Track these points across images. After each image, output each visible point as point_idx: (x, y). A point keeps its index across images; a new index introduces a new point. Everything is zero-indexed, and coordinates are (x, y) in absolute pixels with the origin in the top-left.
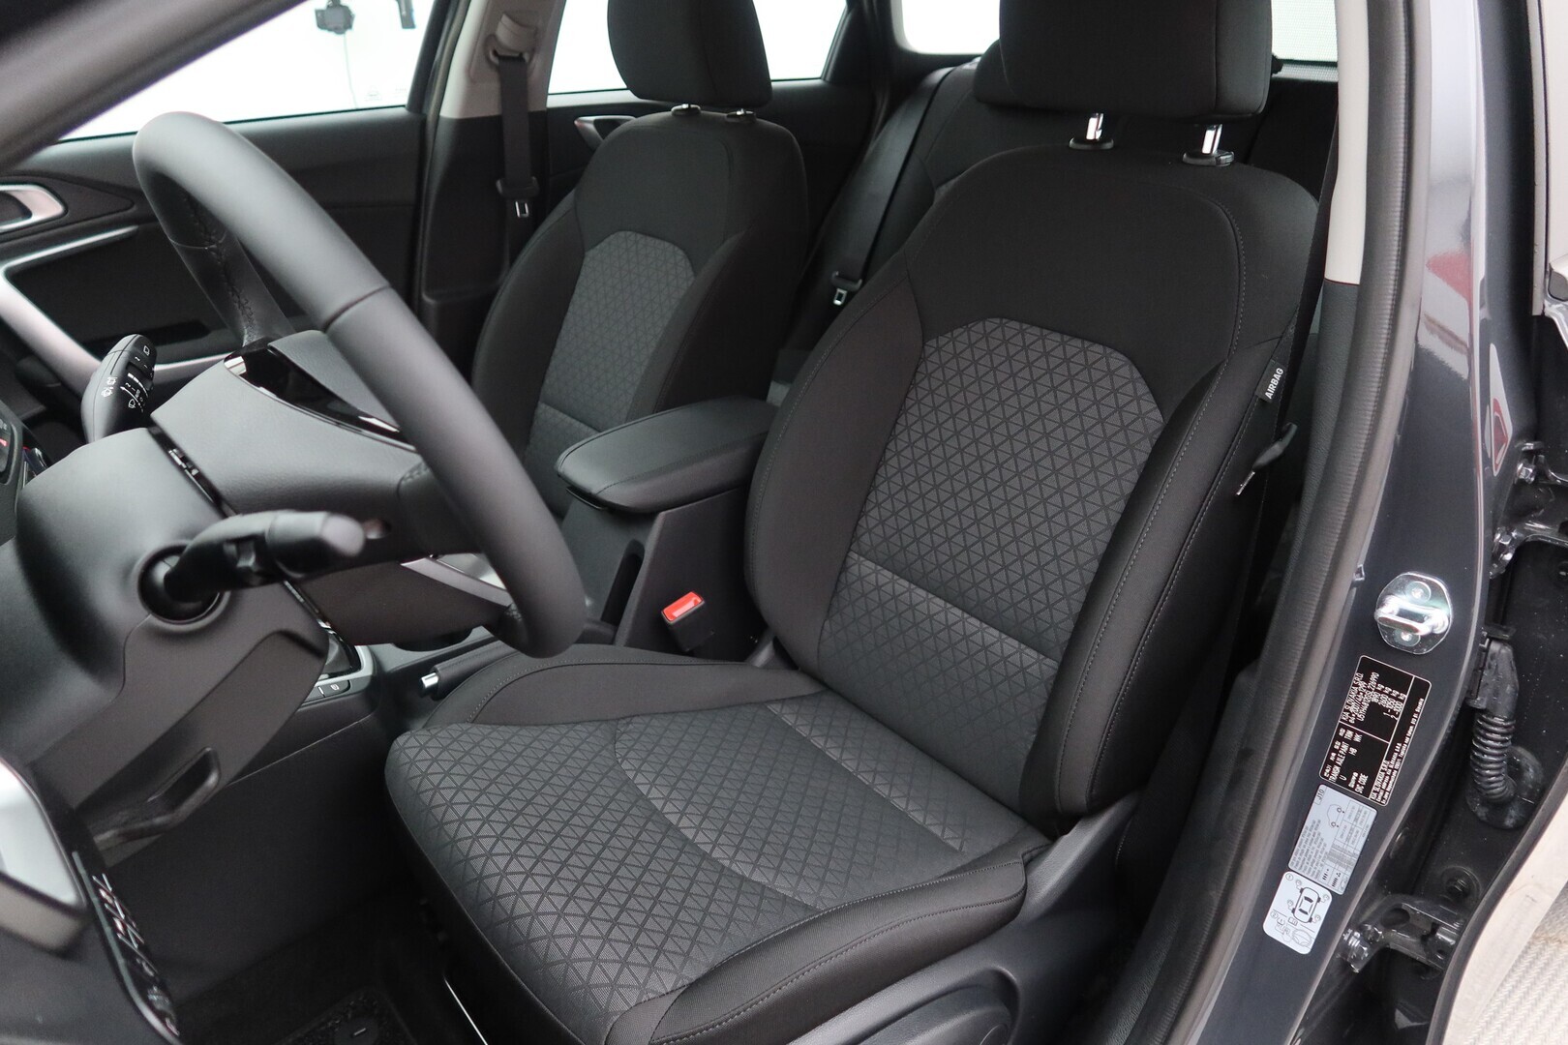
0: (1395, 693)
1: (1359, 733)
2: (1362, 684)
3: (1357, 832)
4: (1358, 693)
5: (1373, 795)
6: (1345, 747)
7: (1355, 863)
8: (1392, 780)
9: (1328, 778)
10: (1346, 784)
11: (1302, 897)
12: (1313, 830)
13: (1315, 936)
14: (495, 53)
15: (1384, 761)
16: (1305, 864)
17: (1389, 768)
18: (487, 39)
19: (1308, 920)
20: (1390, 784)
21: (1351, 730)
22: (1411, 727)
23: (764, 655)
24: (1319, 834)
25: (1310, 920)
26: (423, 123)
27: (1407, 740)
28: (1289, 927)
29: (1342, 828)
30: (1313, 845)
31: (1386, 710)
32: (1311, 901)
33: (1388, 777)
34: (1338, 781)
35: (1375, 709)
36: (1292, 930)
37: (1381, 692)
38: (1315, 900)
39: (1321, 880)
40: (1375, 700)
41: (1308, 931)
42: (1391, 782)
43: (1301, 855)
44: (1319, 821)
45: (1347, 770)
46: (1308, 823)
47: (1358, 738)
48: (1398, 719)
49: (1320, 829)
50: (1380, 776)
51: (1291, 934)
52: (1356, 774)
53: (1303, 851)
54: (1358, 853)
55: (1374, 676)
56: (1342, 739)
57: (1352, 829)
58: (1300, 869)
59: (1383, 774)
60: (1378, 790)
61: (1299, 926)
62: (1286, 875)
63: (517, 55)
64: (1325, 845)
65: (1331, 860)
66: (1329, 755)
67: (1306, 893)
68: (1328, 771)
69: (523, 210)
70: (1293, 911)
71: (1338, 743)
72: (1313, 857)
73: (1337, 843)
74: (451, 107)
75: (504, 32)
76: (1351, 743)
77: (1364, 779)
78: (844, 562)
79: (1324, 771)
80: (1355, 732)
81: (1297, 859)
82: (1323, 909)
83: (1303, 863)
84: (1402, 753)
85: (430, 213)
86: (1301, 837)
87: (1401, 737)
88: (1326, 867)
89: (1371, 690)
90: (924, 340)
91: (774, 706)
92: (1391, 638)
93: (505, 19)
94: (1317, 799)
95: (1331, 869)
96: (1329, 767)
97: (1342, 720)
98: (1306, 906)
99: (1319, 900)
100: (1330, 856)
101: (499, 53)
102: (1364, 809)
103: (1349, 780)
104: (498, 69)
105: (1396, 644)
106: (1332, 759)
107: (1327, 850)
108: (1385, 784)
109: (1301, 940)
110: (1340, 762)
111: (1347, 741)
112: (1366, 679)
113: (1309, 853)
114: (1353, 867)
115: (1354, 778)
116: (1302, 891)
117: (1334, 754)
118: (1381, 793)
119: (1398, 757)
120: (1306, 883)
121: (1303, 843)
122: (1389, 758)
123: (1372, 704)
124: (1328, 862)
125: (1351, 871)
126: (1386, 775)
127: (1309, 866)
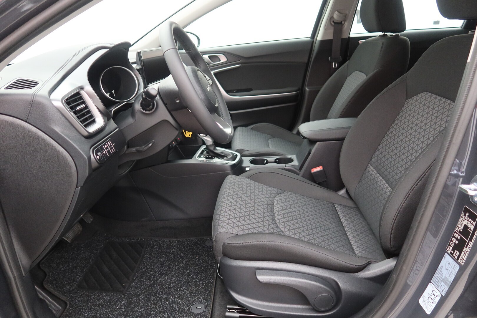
0: (472, 222)
1: (460, 236)
2: (463, 217)
3: (453, 273)
4: (462, 220)
5: (459, 261)
6: (455, 240)
7: (450, 285)
8: (466, 256)
9: (448, 251)
10: (452, 254)
11: (432, 294)
12: (440, 270)
13: (433, 308)
14: (333, 22)
15: (465, 248)
16: (436, 282)
17: (466, 251)
18: (331, 18)
19: (432, 302)
20: (465, 257)
21: (458, 234)
22: (475, 236)
23: (342, 192)
24: (442, 271)
25: (433, 303)
26: (313, 42)
27: (473, 241)
28: (426, 303)
29: (449, 271)
30: (439, 275)
31: (468, 228)
32: (434, 295)
33: (465, 254)
34: (451, 253)
35: (466, 227)
36: (427, 304)
37: (468, 221)
38: (436, 295)
39: (439, 289)
40: (466, 224)
41: (431, 306)
42: (465, 256)
43: (435, 278)
44: (443, 267)
45: (454, 250)
46: (440, 267)
47: (459, 238)
48: (471, 232)
49: (442, 270)
50: (463, 253)
51: (426, 306)
52: (456, 251)
53: (436, 276)
54: (451, 281)
55: (467, 214)
56: (454, 237)
57: (451, 272)
58: (434, 283)
59: (464, 252)
60: (461, 258)
61: (429, 304)
62: (430, 284)
63: (340, 22)
64: (443, 276)
65: (443, 282)
66: (450, 242)
67: (434, 292)
68: (448, 248)
69: (335, 65)
70: (429, 298)
71: (453, 238)
72: (438, 280)
73: (446, 276)
74: (319, 37)
75: (336, 16)
76: (457, 239)
77: (458, 253)
78: (367, 167)
79: (447, 248)
80: (459, 235)
81: (434, 279)
82: (437, 300)
83: (435, 281)
84: (470, 246)
85: (311, 66)
86: (436, 271)
87: (471, 240)
88: (441, 284)
89: (465, 219)
90: (406, 100)
91: (336, 205)
92: (472, 199)
93: (336, 12)
94: (444, 258)
95: (443, 286)
96: (449, 247)
97: (456, 230)
98: (433, 297)
99: (437, 296)
100: (443, 280)
101: (335, 22)
102: (456, 265)
103: (454, 253)
104: (334, 26)
105: (473, 202)
106: (450, 244)
107: (443, 278)
108: (464, 257)
109: (428, 309)
110: (453, 245)
111: (456, 238)
112: (465, 215)
113: (438, 278)
114: (449, 287)
115: (455, 252)
116: (433, 291)
117: (451, 242)
118: (462, 260)
119: (469, 247)
120: (435, 289)
121: (437, 274)
122: (466, 247)
123: (465, 225)
124: (442, 282)
125: (448, 288)
126: (465, 253)
127: (437, 283)
